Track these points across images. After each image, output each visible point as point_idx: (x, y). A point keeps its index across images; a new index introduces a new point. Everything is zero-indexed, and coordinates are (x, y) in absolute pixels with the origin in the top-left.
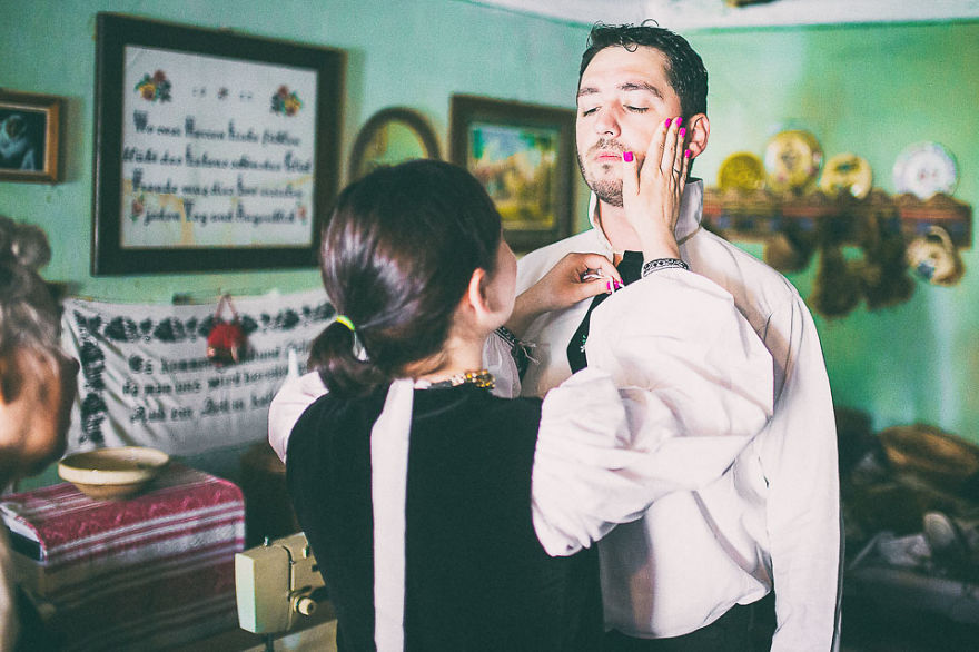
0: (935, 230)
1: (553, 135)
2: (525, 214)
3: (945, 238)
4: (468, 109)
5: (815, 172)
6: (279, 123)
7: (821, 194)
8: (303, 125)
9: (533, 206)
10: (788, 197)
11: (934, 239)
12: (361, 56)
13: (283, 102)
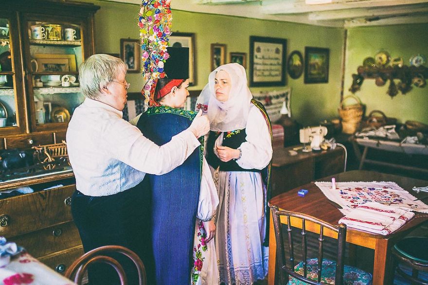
0: (420, 74)
1: (324, 55)
2: (319, 74)
3: (422, 77)
4: (309, 50)
5: (388, 61)
6: (277, 56)
7: (390, 67)
8: (280, 56)
9: (320, 72)
10: (382, 68)
11: (419, 77)
12: (289, 40)
13: (277, 51)
